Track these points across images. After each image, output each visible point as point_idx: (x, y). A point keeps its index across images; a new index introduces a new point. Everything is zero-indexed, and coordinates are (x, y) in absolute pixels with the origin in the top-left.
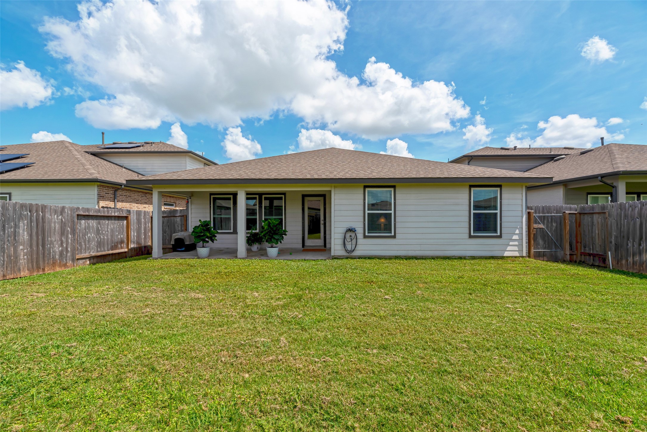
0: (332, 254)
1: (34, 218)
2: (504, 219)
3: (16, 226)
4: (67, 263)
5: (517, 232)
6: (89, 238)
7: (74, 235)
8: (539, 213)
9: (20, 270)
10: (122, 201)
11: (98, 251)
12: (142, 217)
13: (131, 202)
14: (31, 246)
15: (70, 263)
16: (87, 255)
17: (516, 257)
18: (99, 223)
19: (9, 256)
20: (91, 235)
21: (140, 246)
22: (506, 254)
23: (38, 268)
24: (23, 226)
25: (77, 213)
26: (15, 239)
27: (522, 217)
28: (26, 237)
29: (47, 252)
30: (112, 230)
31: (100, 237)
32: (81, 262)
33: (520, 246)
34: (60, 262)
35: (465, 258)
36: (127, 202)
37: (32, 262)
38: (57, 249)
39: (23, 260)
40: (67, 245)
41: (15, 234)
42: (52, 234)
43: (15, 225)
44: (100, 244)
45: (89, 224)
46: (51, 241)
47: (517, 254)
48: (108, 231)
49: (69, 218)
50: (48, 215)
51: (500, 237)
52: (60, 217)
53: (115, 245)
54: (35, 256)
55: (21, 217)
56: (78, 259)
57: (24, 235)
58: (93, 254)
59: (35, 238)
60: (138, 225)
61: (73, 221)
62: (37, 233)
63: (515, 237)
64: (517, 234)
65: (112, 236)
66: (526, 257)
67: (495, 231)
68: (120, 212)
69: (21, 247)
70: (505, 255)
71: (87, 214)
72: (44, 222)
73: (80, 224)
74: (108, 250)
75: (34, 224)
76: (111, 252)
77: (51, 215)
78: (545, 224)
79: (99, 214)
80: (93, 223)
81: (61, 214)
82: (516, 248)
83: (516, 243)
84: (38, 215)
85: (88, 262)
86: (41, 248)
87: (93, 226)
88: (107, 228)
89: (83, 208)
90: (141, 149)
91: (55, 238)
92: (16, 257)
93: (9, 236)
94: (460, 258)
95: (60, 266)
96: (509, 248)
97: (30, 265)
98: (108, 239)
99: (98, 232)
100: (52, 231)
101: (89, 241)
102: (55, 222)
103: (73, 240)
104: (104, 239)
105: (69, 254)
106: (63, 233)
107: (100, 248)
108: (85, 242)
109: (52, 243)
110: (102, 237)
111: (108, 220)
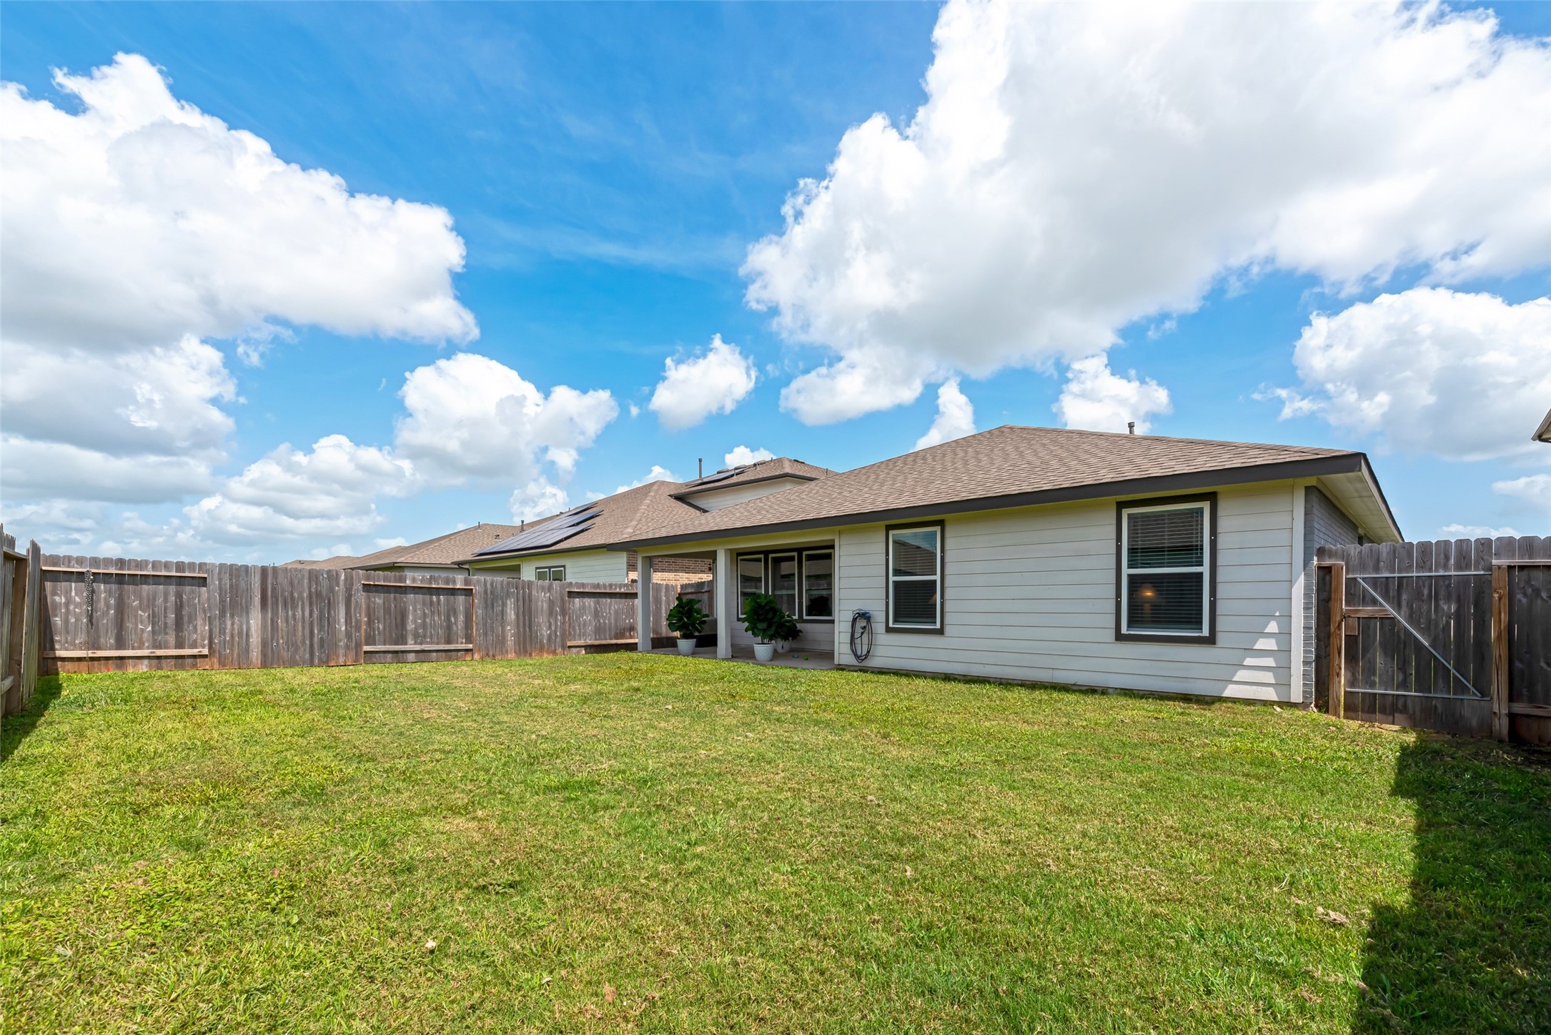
0: (836, 662)
1: (521, 596)
2: (1221, 591)
3: (504, 605)
4: (555, 649)
5: (1273, 627)
6: (585, 621)
7: (564, 617)
8: (1377, 569)
9: (507, 652)
10: (663, 571)
11: (596, 640)
12: (663, 594)
13: (676, 571)
14: (518, 627)
15: (559, 650)
16: (581, 642)
17: (1265, 703)
18: (598, 603)
19: (497, 636)
20: (587, 618)
21: (659, 636)
22: (1231, 691)
23: (525, 652)
24: (510, 604)
25: (567, 590)
26: (502, 618)
27: (1291, 582)
28: (513, 617)
29: (533, 635)
30: (617, 612)
31: (599, 621)
32: (574, 650)
33: (1283, 670)
34: (548, 649)
35: (1104, 692)
36: (670, 571)
37: (519, 645)
38: (545, 632)
39: (510, 641)
40: (556, 628)
41: (503, 613)
42: (539, 614)
43: (503, 603)
44: (598, 631)
45: (584, 603)
46: (538, 622)
47: (1270, 694)
48: (610, 613)
49: (558, 594)
50: (534, 593)
51: (1211, 640)
52: (548, 595)
53: (621, 633)
54: (522, 639)
55: (508, 595)
56: (570, 647)
57: (511, 615)
58: (589, 642)
59: (521, 617)
60: (656, 606)
61: (562, 600)
62: (524, 612)
63: (1270, 644)
64: (1271, 635)
65: (616, 620)
66: (1304, 706)
67: (1198, 624)
68: (628, 588)
69: (509, 628)
70: (1227, 693)
71: (582, 590)
72: (530, 601)
73: (574, 603)
74: (611, 639)
75: (521, 603)
76: (614, 641)
77: (538, 592)
78: (1404, 603)
79: (598, 591)
80: (589, 602)
81: (549, 591)
82: (1269, 677)
83: (1270, 662)
84: (524, 592)
85: (584, 652)
86: (527, 629)
87: (590, 606)
88: (610, 608)
89: (577, 583)
90: (735, 480)
91: (542, 619)
92: (504, 638)
93: (497, 615)
94: (1091, 691)
95: (549, 653)
96: (1241, 675)
97: (517, 648)
98: (610, 624)
99: (596, 614)
100: (539, 611)
101: (584, 625)
102: (542, 601)
103: (563, 623)
104: (605, 623)
105: (558, 640)
106: (551, 612)
107: (599, 635)
108: (579, 626)
109: (539, 625)
110: (601, 621)
111: (611, 598)
